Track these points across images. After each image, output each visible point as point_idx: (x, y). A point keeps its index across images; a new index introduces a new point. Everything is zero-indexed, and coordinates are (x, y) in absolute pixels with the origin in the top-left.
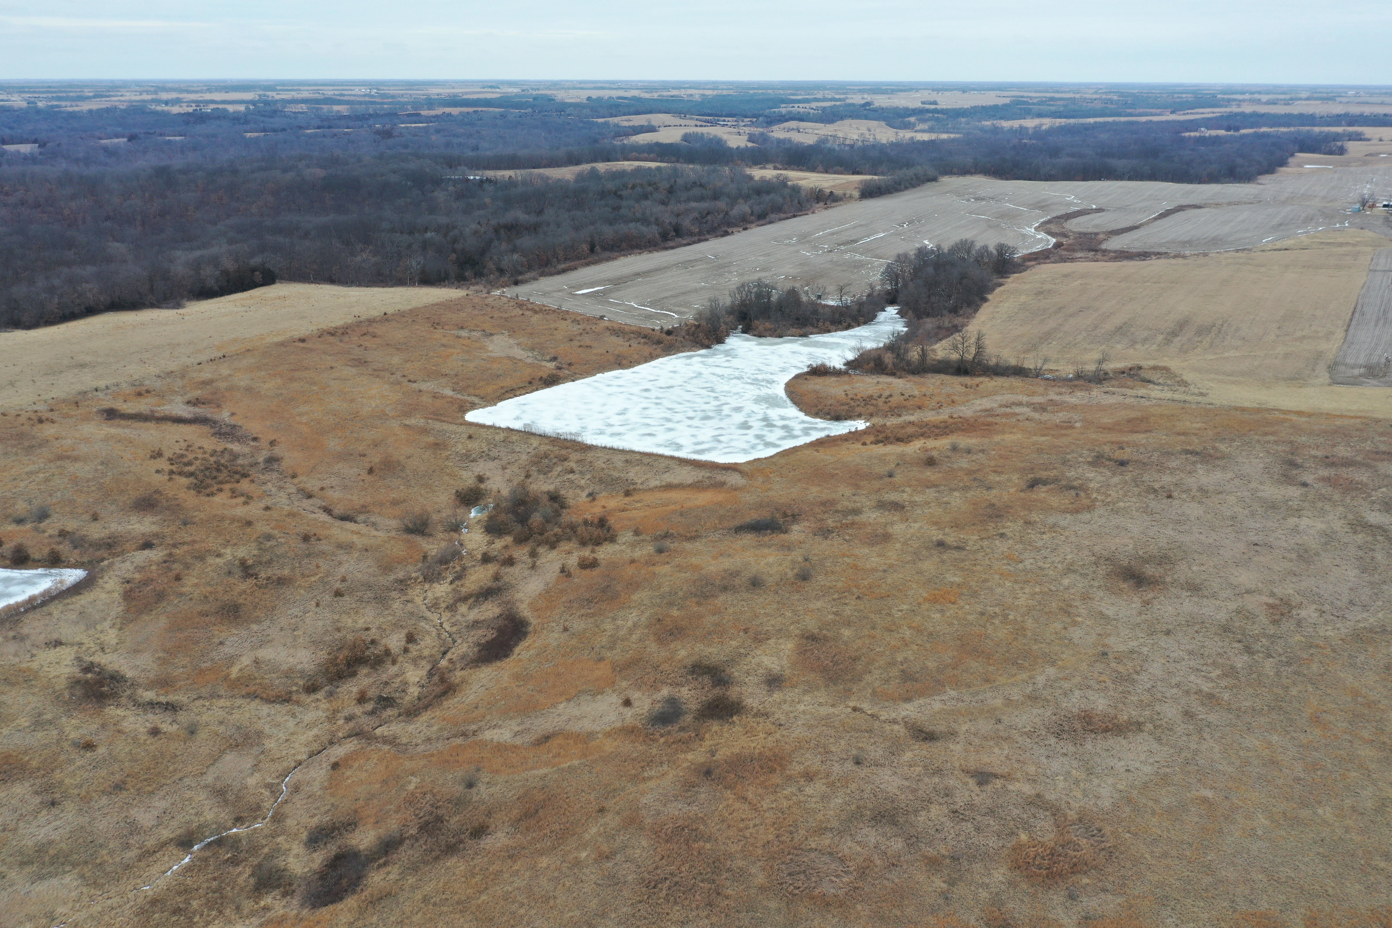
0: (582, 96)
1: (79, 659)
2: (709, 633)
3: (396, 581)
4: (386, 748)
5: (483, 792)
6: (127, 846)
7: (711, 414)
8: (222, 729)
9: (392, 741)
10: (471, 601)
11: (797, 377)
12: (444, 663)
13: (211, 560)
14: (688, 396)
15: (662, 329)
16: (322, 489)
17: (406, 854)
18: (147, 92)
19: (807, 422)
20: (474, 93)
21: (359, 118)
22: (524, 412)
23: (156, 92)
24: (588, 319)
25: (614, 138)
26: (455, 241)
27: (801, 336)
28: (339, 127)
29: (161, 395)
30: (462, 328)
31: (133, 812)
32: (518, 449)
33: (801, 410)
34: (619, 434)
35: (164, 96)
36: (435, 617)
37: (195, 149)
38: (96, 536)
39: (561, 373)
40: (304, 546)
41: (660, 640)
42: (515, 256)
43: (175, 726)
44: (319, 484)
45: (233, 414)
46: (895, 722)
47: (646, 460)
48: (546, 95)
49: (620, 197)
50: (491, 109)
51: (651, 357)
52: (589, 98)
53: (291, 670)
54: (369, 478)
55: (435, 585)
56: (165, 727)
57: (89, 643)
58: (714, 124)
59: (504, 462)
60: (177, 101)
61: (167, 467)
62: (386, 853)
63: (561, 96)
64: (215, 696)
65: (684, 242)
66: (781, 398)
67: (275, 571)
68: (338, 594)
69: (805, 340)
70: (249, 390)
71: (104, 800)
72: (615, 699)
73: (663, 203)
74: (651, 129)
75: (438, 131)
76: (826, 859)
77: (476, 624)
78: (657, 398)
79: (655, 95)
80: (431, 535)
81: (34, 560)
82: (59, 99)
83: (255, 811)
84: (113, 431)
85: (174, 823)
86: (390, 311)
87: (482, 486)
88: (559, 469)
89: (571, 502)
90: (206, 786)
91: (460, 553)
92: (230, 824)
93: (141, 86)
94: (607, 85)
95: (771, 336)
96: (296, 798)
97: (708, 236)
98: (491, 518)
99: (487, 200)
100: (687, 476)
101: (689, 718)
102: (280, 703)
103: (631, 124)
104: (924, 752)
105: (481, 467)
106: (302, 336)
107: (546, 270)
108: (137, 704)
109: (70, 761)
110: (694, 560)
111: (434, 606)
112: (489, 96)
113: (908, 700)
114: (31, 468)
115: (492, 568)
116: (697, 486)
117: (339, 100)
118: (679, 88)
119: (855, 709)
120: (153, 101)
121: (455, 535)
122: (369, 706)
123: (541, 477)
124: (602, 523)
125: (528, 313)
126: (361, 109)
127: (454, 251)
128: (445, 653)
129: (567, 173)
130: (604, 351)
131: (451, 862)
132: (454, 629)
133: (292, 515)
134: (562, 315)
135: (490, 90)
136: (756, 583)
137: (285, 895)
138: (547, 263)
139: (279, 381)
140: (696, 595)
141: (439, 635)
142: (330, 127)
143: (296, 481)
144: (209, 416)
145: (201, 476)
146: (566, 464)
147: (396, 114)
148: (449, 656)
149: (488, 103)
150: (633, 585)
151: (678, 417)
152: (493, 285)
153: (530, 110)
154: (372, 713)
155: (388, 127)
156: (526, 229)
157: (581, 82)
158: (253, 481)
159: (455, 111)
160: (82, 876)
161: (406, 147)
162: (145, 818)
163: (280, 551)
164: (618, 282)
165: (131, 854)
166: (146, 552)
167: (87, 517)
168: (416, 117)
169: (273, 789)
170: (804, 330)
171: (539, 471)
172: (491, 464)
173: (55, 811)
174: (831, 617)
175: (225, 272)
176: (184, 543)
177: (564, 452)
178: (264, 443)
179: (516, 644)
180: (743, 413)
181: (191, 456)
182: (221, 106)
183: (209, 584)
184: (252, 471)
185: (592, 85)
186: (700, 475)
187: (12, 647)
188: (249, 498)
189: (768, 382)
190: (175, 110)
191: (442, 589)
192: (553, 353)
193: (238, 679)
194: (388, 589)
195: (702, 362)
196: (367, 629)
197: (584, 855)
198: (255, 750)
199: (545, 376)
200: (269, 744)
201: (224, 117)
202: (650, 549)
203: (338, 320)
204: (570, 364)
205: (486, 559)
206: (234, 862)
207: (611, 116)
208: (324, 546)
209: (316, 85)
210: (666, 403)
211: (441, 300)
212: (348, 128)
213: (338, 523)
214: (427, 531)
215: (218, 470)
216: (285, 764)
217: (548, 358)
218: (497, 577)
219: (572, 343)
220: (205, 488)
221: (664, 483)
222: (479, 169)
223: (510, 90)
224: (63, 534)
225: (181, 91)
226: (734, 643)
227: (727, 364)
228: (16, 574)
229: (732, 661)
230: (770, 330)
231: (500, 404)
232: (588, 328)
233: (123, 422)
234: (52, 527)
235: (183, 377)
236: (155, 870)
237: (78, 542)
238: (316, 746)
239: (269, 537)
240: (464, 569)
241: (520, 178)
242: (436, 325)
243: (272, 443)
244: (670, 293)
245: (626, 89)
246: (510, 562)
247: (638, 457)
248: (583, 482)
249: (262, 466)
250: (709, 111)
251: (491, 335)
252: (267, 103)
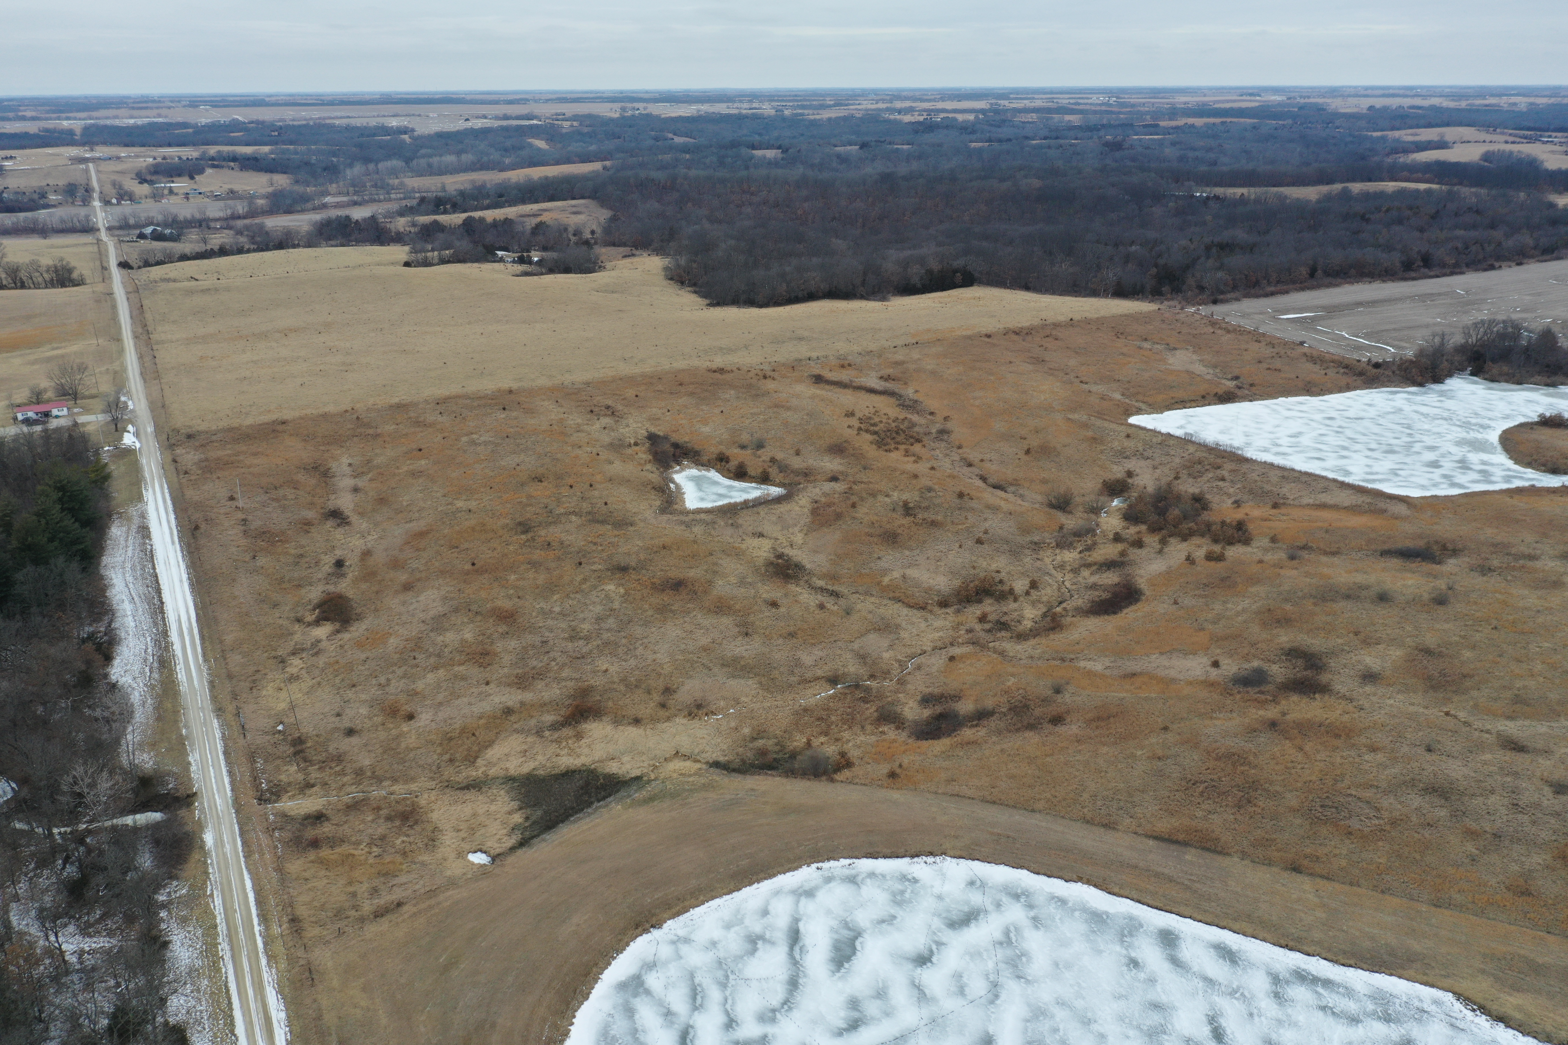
0: (1364, 104)
1: (774, 549)
2: (1318, 629)
3: (1031, 542)
4: (995, 656)
5: (1067, 698)
6: (792, 673)
7: (1397, 449)
8: (870, 616)
9: (1002, 653)
10: (1095, 568)
11: (1522, 425)
12: (1058, 609)
13: (881, 498)
14: (1376, 429)
15: (1369, 361)
16: (982, 460)
17: (993, 723)
18: (883, 101)
19: (1514, 471)
20: (1228, 101)
21: (1090, 129)
22: (1189, 422)
23: (891, 101)
24: (1286, 343)
25: (1388, 155)
26: (1160, 255)
27: (1547, 385)
28: (1066, 138)
29: (860, 370)
30: (1146, 340)
31: (799, 654)
32: (1172, 453)
33: (1511, 458)
34: (1284, 454)
35: (899, 105)
36: (1059, 576)
37: (919, 158)
38: (796, 466)
39: (1239, 393)
40: (958, 501)
41: (1264, 625)
42: (1220, 274)
43: (836, 607)
44: (980, 457)
45: (917, 391)
46: (1488, 732)
47: (1304, 479)
48: (1316, 104)
49: (1368, 221)
50: (1242, 120)
51: (1348, 388)
52: (1371, 108)
53: (930, 589)
54: (1025, 458)
55: (1066, 552)
56: (828, 606)
57: (782, 539)
58: (1530, 140)
59: (1156, 463)
60: (910, 110)
61: (857, 424)
62: (979, 719)
63: (1337, 105)
64: (868, 593)
65: (1432, 273)
66: (1492, 444)
67: (930, 516)
68: (979, 541)
69: (1551, 390)
70: (933, 373)
71: (780, 641)
72: (1206, 661)
73: (1422, 230)
74: (1442, 145)
75: (1173, 144)
76: (1364, 805)
77: (1094, 587)
78: (1340, 427)
79: (1463, 104)
80: (1070, 512)
81: (750, 477)
82: (803, 107)
83: (886, 674)
84: (818, 392)
85: (826, 668)
86: (1077, 317)
87: (1130, 481)
88: (1210, 475)
89: (1214, 506)
90: (852, 650)
91: (1094, 530)
92: (866, 677)
93: (878, 95)
94: (1401, 92)
95: (1507, 381)
96: (917, 673)
97: (1464, 269)
98: (1130, 507)
99: (1209, 218)
100: (1345, 498)
101: (1270, 687)
102: (918, 609)
103: (1417, 138)
104: (1507, 758)
105: (1131, 464)
106: (989, 332)
107: (1253, 291)
108: (812, 587)
109: (761, 611)
110: (1325, 571)
111: (1061, 567)
112: (1244, 105)
113: (1510, 718)
114: (755, 410)
115: (1120, 547)
116: (1354, 509)
117: (1072, 109)
118: (1500, 95)
119: (1447, 714)
120: (887, 109)
121: (1093, 516)
122: (987, 626)
123: (1191, 480)
124: (1240, 526)
125: (1219, 332)
126: (1093, 119)
127: (1156, 266)
128: (1061, 603)
129: (1311, 193)
130: (1294, 376)
131: (1029, 734)
132: (1074, 587)
133: (952, 477)
134: (1258, 337)
135: (1248, 98)
136: (1383, 598)
137: (898, 728)
138: (1256, 284)
139: (961, 368)
140: (1315, 597)
141: (1059, 589)
142: (1057, 138)
143: (960, 451)
144: (897, 390)
145: (883, 435)
146: (1218, 472)
147: (1132, 125)
148: (1064, 605)
149: (1241, 113)
150: (1254, 580)
151: (1357, 447)
152: (1190, 302)
153: (1290, 121)
154: (989, 631)
155: (1119, 138)
156: (1242, 248)
157: (1366, 88)
158: (924, 446)
159: (1199, 122)
160: (760, 683)
161: (1133, 159)
162: (807, 659)
163: (937, 501)
164: (1332, 311)
165: (794, 679)
166: (832, 484)
167: (792, 452)
168: (1153, 128)
169: (902, 665)
170: (1554, 379)
171: (1189, 475)
172: (1143, 463)
173: (747, 639)
174: (1457, 639)
175: (930, 272)
176: (862, 482)
177: (1219, 461)
178: (939, 418)
179: (1127, 607)
180: (1437, 453)
181: (877, 420)
182: (950, 115)
183: (876, 514)
184: (925, 439)
185: (1381, 92)
186: (1360, 499)
187: (730, 531)
188: (918, 459)
189: (1482, 426)
190: (907, 118)
191: (1070, 556)
192: (1236, 372)
193: (888, 586)
194: (1023, 547)
195: (1408, 400)
196: (998, 572)
197: (1139, 753)
198: (892, 636)
199: (1220, 392)
200: (904, 634)
201: (953, 127)
202: (1282, 555)
203: (1025, 321)
204: (1252, 385)
205: (1117, 538)
206: (865, 700)
207: (1393, 129)
208: (974, 504)
209: (1052, 93)
210: (1349, 433)
211: (1131, 311)
212: (1076, 139)
213: (991, 489)
214: (1068, 509)
215: (897, 433)
216: (913, 650)
217: (1229, 376)
218: (1123, 554)
219: (1260, 365)
220: (885, 445)
221: (1318, 502)
222: (1208, 186)
223: (1273, 98)
224: (773, 460)
225: (915, 99)
226: (1340, 641)
227: (1438, 404)
228: (736, 484)
229: (1333, 653)
230: (1507, 374)
231: (1167, 413)
232: (1282, 352)
233: (827, 387)
234: (766, 454)
235: (880, 356)
236: (809, 692)
237: (783, 468)
238: (939, 644)
239: (930, 490)
240: (1095, 544)
241: (1253, 197)
242: (1119, 334)
243: (946, 419)
244: (1393, 326)
245: (1424, 97)
246: (1139, 544)
247: (1296, 475)
248: (1232, 490)
249: (934, 435)
250: (1532, 125)
251: (1175, 349)
252: (997, 112)
